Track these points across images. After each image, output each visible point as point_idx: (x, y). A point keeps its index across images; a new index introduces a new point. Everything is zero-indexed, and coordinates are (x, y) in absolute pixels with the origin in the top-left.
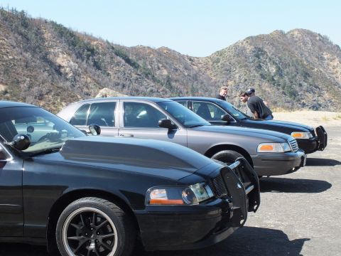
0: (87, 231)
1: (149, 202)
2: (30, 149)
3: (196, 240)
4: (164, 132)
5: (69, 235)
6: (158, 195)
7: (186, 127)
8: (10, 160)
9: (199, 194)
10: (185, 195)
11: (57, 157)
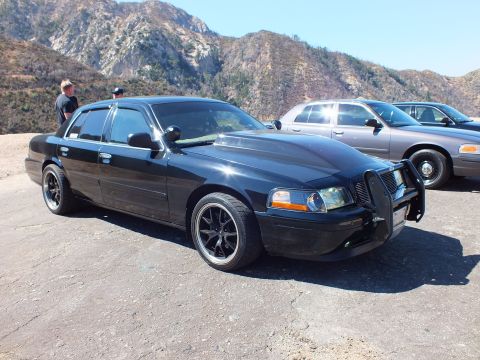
0: (216, 225)
1: (271, 204)
3: (324, 252)
4: (370, 130)
5: (201, 228)
6: (281, 197)
10: (311, 200)
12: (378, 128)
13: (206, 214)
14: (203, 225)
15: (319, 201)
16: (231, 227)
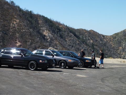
0: (32, 65)
2: (26, 55)
4: (52, 57)
6: (41, 61)
7: (56, 56)
8: (23, 56)
9: (46, 61)
11: (29, 56)
12: (53, 56)
13: (31, 64)
14: (30, 65)
15: (45, 62)
16: (34, 65)
